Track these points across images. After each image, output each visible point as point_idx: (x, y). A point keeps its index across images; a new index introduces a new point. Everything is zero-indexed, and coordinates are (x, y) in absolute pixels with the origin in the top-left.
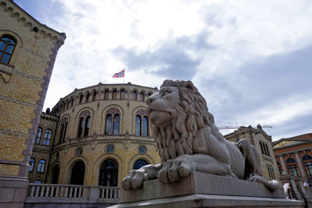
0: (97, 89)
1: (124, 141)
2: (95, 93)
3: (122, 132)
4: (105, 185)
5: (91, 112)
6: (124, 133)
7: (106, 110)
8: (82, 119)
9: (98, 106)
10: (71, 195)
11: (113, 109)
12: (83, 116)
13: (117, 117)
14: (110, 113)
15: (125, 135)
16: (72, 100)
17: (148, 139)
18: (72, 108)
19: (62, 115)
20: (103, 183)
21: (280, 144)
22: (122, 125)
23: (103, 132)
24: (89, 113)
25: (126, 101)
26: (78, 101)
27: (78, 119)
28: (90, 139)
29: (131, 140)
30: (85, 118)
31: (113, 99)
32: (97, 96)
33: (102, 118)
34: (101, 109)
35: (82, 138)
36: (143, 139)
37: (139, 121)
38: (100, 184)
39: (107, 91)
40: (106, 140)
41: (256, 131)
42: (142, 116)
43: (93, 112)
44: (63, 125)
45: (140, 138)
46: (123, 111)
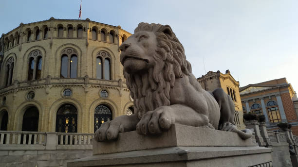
0: (48, 24)
1: (83, 85)
2: (46, 29)
3: (80, 75)
4: (63, 131)
5: (43, 52)
6: (83, 76)
7: (61, 49)
8: (31, 59)
9: (51, 45)
10: (25, 142)
11: (69, 49)
12: (32, 56)
13: (74, 58)
14: (66, 53)
15: (84, 79)
16: (18, 36)
17: (110, 83)
18: (19, 46)
19: (6, 55)
20: (60, 128)
21: (247, 89)
22: (81, 67)
23: (58, 75)
24: (40, 53)
25: (85, 41)
26: (25, 38)
27: (27, 59)
28: (43, 81)
29: (92, 84)
30: (35, 58)
31: (68, 37)
32: (49, 33)
33: (56, 59)
34: (54, 48)
35: (34, 81)
36: (105, 83)
37: (100, 64)
38: (57, 130)
39: (60, 27)
40: (62, 83)
41: (224, 76)
42: (104, 58)
43: (45, 52)
44: (9, 65)
45: (102, 82)
46: (81, 51)
